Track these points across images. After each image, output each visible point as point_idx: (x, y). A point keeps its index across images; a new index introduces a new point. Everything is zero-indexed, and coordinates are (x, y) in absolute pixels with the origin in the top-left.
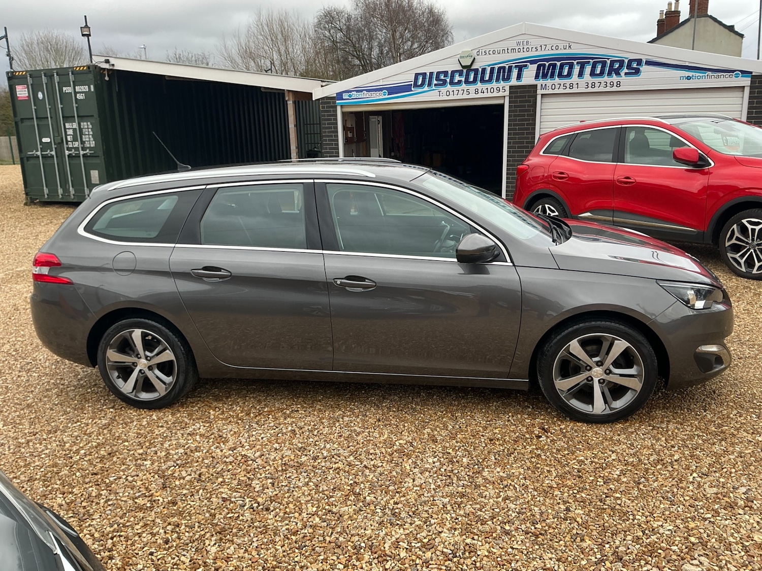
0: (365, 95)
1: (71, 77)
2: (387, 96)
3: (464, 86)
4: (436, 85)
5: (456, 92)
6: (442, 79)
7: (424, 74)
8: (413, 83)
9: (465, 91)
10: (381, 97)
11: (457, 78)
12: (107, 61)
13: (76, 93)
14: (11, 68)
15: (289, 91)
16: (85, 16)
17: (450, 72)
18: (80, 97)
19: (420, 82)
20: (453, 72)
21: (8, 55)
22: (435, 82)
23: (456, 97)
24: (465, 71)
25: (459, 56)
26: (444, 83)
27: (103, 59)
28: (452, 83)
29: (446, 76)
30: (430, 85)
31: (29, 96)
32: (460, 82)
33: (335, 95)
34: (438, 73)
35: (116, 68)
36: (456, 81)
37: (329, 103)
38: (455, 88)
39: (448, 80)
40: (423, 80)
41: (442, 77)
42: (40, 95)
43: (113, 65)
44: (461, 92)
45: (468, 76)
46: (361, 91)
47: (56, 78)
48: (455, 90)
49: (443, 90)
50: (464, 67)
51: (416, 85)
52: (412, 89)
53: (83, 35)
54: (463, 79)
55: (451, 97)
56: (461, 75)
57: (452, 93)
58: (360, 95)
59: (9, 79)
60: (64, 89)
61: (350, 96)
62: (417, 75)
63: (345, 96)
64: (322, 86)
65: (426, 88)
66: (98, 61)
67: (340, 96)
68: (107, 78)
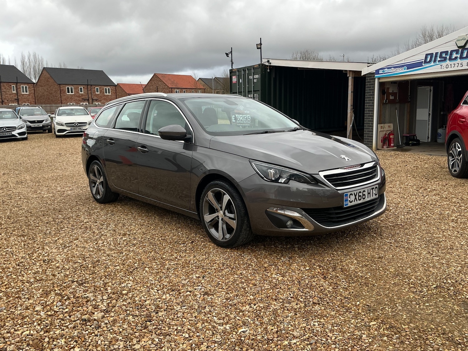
0: (393, 70)
1: (252, 71)
2: (406, 71)
3: (459, 61)
4: (439, 61)
5: (453, 65)
6: (444, 56)
7: (431, 55)
8: (424, 60)
9: (460, 64)
10: (402, 71)
11: (454, 55)
12: (268, 61)
13: (254, 79)
14: (232, 68)
15: (350, 71)
16: (261, 38)
17: (449, 52)
18: (255, 81)
19: (428, 60)
20: (452, 52)
21: (232, 61)
22: (438, 59)
23: (453, 69)
24: (460, 50)
25: (456, 40)
26: (445, 59)
27: (266, 60)
28: (450, 59)
29: (447, 54)
30: (435, 61)
31: (236, 81)
32: (456, 58)
33: (375, 72)
34: (441, 53)
35: (272, 65)
36: (454, 57)
37: (371, 77)
38: (452, 62)
39: (448, 57)
40: (431, 58)
41: (444, 55)
42: (241, 81)
43: (270, 63)
44: (456, 65)
45: (462, 53)
46: (390, 68)
47: (247, 72)
48: (452, 64)
49: (444, 64)
50: (459, 47)
51: (426, 62)
52: (423, 65)
53: (258, 48)
54: (459, 56)
55: (449, 69)
56: (457, 53)
57: (450, 66)
58: (390, 70)
59: (230, 73)
60: (250, 77)
61: (383, 71)
62: (427, 55)
63: (381, 72)
64: (368, 66)
65: (432, 63)
66: (264, 61)
67: (377, 71)
68: (268, 71)
